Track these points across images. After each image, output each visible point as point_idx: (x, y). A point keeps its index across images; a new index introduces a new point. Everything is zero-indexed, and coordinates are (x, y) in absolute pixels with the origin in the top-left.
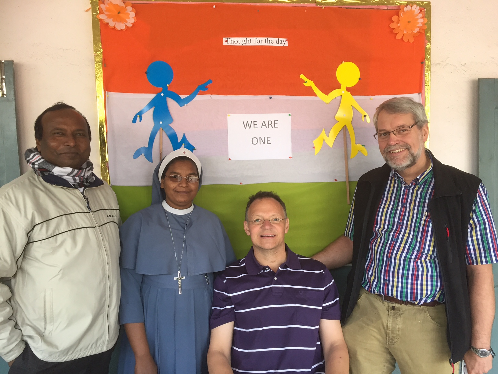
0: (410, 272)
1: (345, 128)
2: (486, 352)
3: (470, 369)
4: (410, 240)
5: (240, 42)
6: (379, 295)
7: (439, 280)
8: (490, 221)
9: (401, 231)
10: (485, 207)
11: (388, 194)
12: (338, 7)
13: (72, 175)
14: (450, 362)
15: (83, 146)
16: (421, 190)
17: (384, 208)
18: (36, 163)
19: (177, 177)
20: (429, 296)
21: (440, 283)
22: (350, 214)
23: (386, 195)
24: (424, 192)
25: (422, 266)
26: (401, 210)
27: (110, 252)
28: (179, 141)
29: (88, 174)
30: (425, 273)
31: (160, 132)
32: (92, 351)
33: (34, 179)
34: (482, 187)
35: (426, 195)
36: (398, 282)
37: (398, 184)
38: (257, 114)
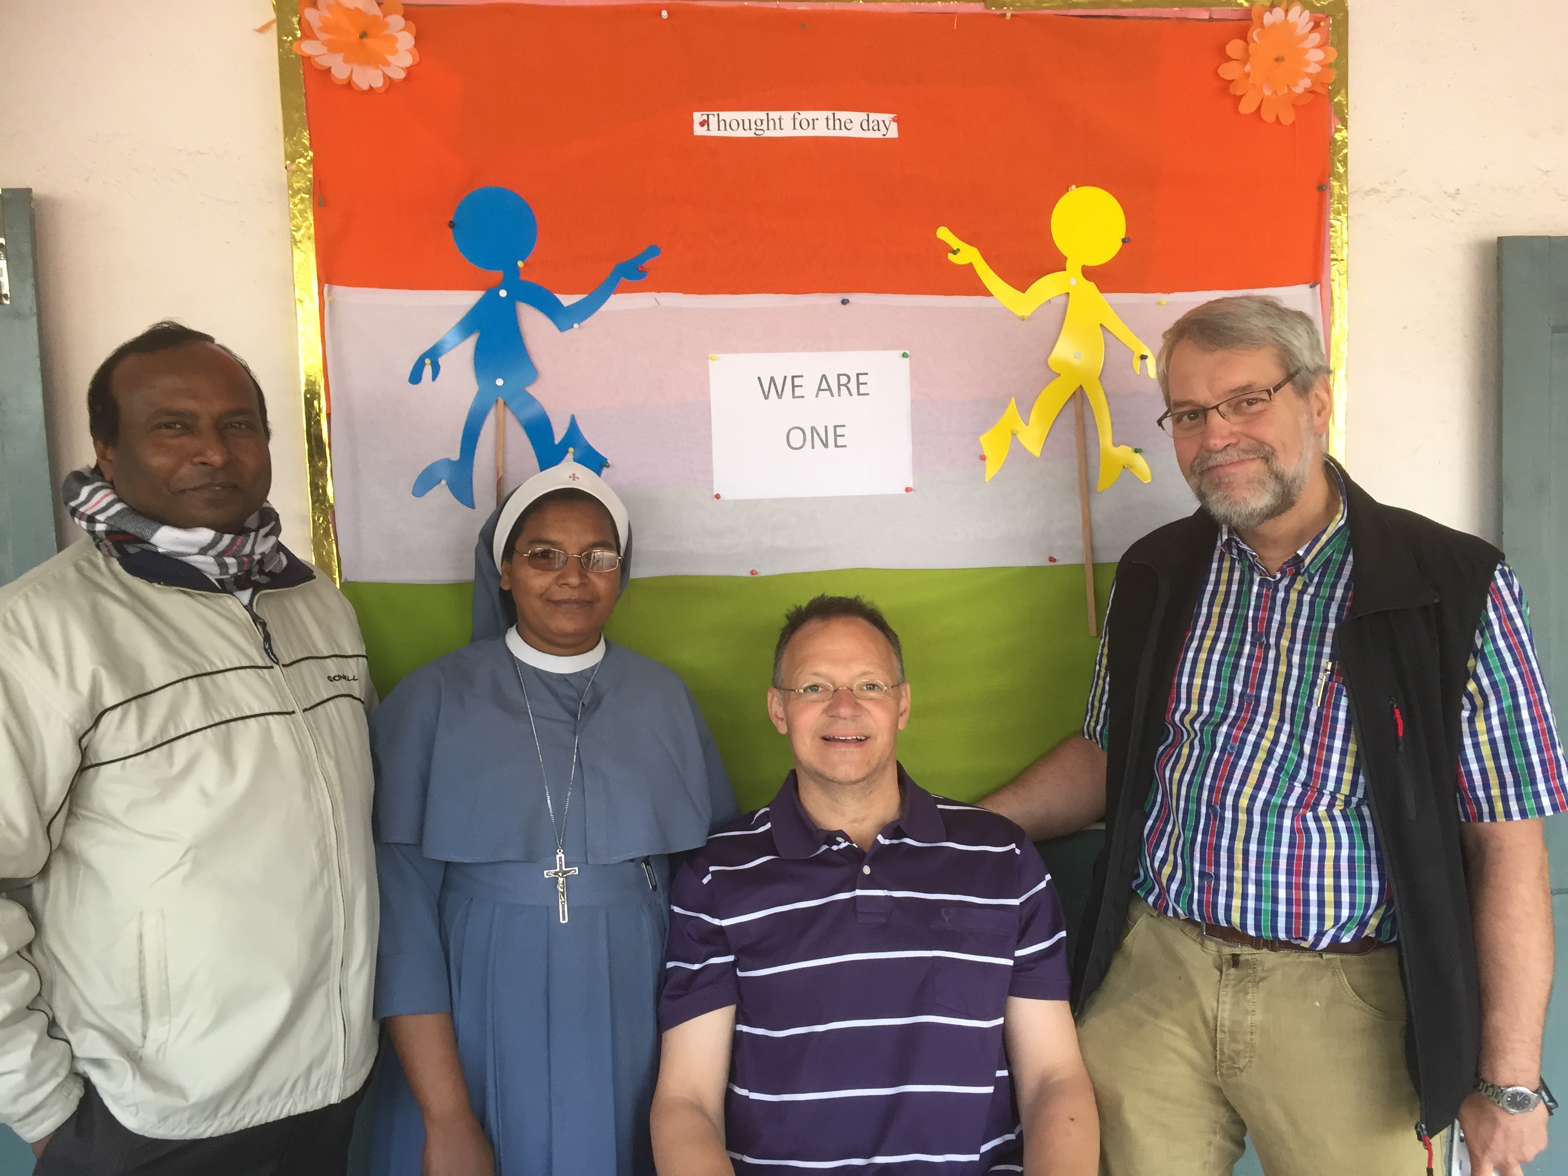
0: (1284, 850)
1: (1079, 397)
2: (1526, 1098)
3: (1478, 1153)
4: (1279, 750)
5: (747, 127)
6: (1190, 921)
7: (1374, 872)
8: (1530, 684)
9: (1252, 721)
10: (1513, 640)
11: (1211, 605)
12: (1056, 12)
13: (213, 552)
14: (1419, 1134)
15: (249, 461)
16: (1311, 590)
17: (1198, 650)
18: (98, 517)
19: (551, 556)
20: (1344, 925)
21: (1378, 882)
22: (1097, 668)
23: (1204, 610)
24: (1323, 598)
25: (1321, 830)
26: (1250, 657)
27: (343, 790)
28: (558, 439)
29: (264, 547)
30: (1330, 853)
31: (497, 414)
32: (295, 1104)
33: (95, 566)
34: (1503, 574)
35: (1327, 607)
36: (1245, 881)
37: (1242, 573)
38: (803, 354)
